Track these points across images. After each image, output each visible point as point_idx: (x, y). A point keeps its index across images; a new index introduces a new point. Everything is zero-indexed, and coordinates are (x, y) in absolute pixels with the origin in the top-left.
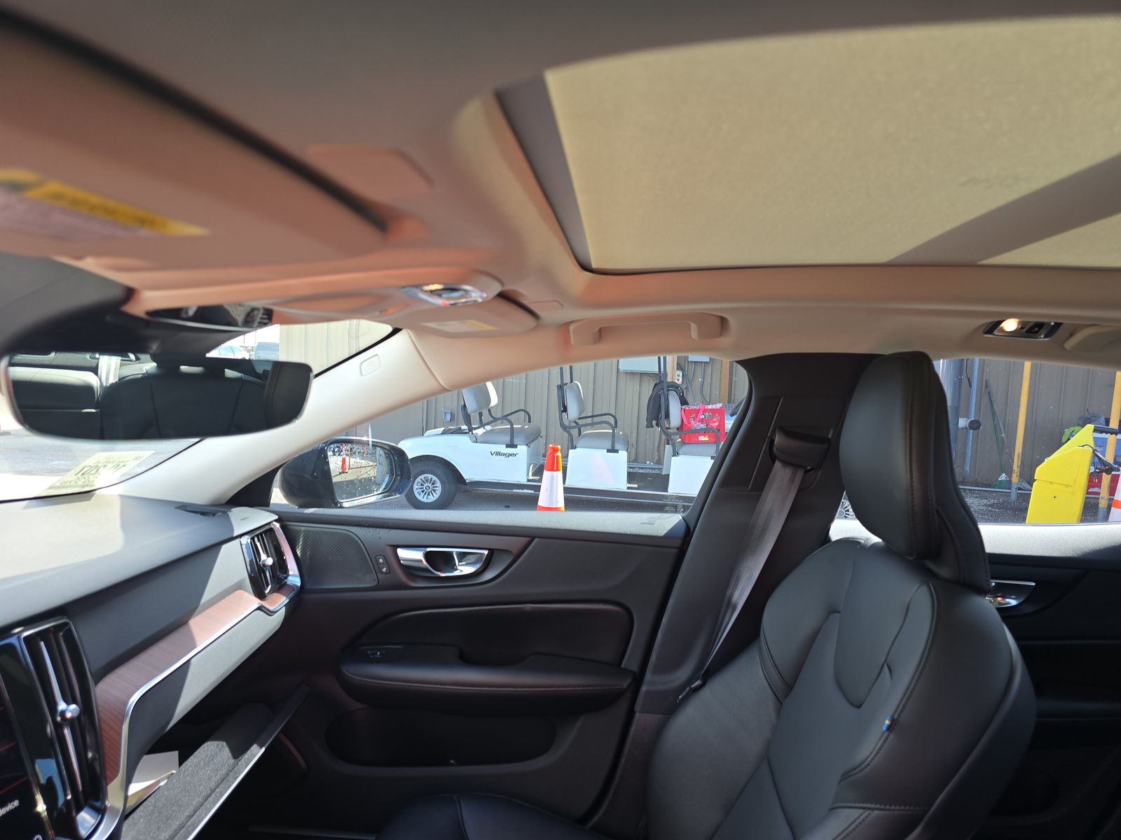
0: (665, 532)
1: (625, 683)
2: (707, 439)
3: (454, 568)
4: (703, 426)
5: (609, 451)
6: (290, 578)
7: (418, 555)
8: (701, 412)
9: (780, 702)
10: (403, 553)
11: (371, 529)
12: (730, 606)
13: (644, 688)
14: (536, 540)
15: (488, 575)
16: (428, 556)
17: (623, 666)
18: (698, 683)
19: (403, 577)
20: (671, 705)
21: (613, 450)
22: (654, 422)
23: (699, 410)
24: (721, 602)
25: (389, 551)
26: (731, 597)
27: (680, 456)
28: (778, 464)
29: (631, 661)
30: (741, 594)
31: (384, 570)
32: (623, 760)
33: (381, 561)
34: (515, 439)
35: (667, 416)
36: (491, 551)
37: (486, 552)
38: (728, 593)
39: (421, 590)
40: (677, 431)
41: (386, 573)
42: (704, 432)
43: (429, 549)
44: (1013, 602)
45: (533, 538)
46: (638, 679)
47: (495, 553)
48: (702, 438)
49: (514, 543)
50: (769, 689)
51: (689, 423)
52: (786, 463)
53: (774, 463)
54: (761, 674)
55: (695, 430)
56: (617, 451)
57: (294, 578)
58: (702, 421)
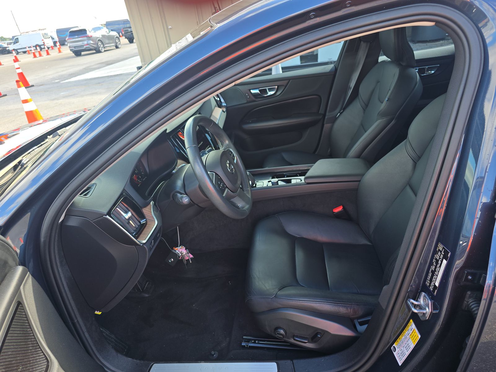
0: (329, 70)
1: (321, 117)
3: (267, 93)
6: (223, 104)
7: (257, 91)
9: (364, 110)
10: (253, 91)
11: (242, 86)
12: (350, 88)
13: (326, 117)
14: (291, 80)
15: (278, 93)
16: (260, 91)
17: (320, 112)
18: (342, 111)
19: (254, 99)
20: (334, 120)
24: (347, 87)
25: (248, 91)
26: (350, 86)
28: (362, 42)
29: (322, 111)
30: (352, 84)
31: (248, 97)
32: (322, 138)
33: (247, 95)
36: (278, 86)
37: (277, 87)
38: (349, 84)
39: (260, 101)
41: (249, 98)
43: (260, 89)
44: (433, 72)
45: (290, 80)
46: (324, 115)
47: (279, 87)
49: (285, 83)
50: (361, 108)
52: (364, 42)
53: (361, 42)
54: (359, 104)
57: (224, 104)
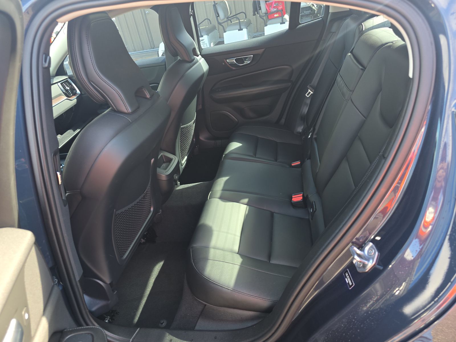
2: (278, 15)
4: (275, 10)
5: (239, 30)
8: (273, 4)
21: (241, 29)
22: (256, 13)
23: (273, 2)
27: (268, 26)
34: (202, 33)
35: (260, 9)
40: (265, 15)
42: (276, 12)
48: (276, 15)
51: (269, 10)
55: (273, 12)
56: (242, 30)
58: (274, 7)
